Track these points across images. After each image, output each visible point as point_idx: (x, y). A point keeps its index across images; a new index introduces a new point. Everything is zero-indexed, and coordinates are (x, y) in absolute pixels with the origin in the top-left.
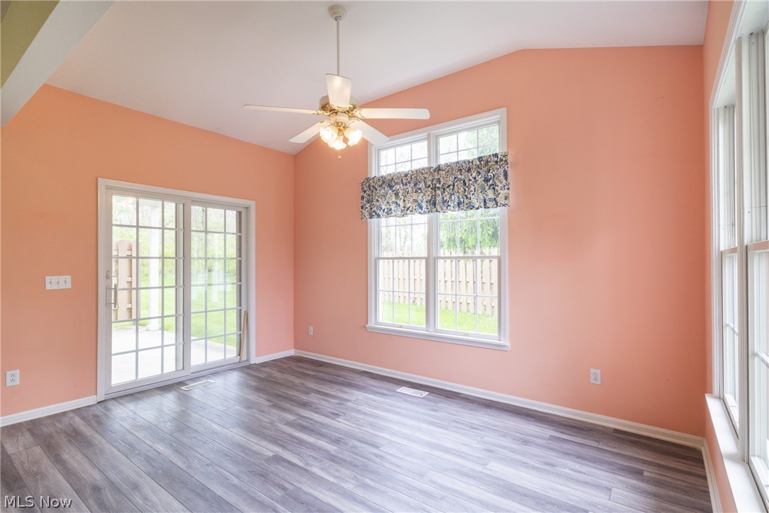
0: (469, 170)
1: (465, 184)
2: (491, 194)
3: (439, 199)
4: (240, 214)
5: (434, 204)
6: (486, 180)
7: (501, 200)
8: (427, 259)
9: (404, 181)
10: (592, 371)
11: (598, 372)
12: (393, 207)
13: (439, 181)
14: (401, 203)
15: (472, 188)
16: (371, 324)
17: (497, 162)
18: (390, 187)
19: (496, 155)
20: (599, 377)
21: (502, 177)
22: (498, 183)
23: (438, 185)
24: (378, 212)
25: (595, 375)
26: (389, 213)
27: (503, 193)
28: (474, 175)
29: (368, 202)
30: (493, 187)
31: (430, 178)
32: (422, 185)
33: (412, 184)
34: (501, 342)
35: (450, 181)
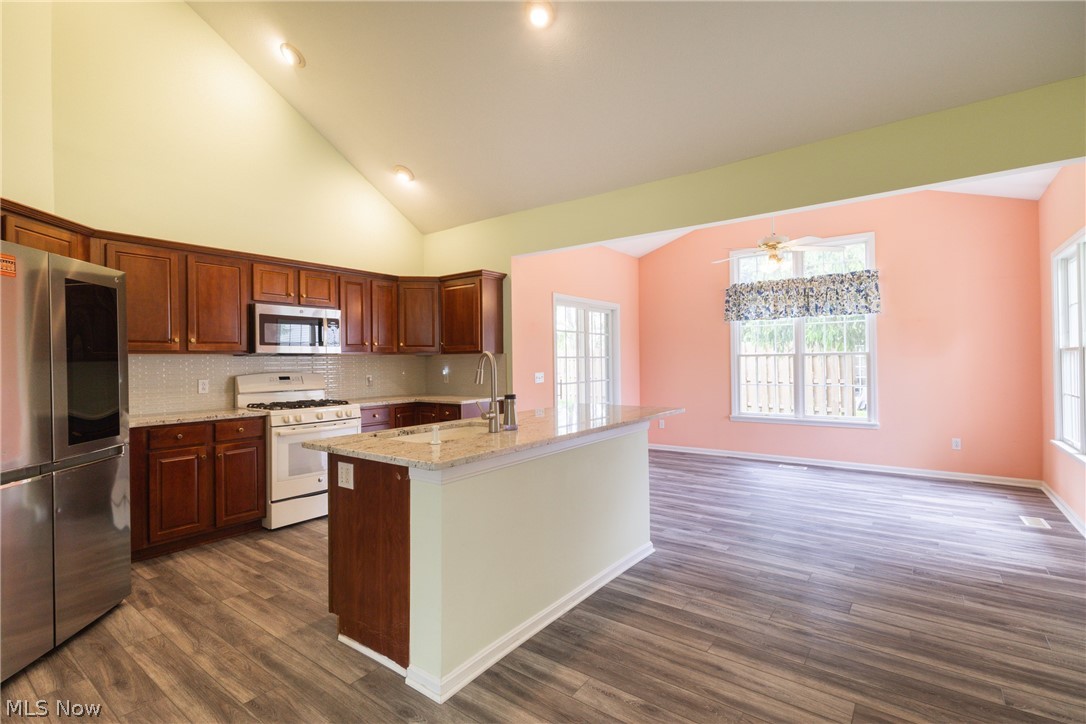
0: (842, 282)
1: (837, 293)
2: (863, 302)
3: (812, 306)
4: (607, 315)
5: (808, 310)
6: (859, 291)
7: (873, 307)
8: (795, 357)
9: (775, 289)
10: (954, 440)
11: (959, 440)
12: (763, 310)
13: (812, 290)
14: (772, 308)
15: (845, 297)
16: (735, 414)
17: (869, 277)
18: (759, 293)
19: (868, 271)
20: (960, 444)
21: (874, 289)
22: (870, 293)
23: (811, 293)
24: (746, 314)
25: (957, 443)
26: (759, 315)
27: (875, 302)
28: (847, 286)
29: (734, 305)
30: (866, 297)
31: (803, 287)
32: (793, 293)
33: (784, 292)
34: (872, 422)
35: (823, 289)
